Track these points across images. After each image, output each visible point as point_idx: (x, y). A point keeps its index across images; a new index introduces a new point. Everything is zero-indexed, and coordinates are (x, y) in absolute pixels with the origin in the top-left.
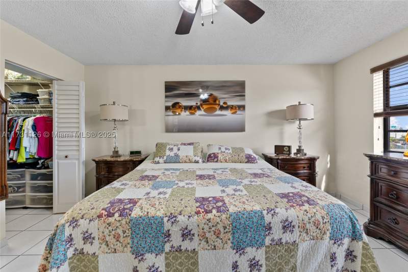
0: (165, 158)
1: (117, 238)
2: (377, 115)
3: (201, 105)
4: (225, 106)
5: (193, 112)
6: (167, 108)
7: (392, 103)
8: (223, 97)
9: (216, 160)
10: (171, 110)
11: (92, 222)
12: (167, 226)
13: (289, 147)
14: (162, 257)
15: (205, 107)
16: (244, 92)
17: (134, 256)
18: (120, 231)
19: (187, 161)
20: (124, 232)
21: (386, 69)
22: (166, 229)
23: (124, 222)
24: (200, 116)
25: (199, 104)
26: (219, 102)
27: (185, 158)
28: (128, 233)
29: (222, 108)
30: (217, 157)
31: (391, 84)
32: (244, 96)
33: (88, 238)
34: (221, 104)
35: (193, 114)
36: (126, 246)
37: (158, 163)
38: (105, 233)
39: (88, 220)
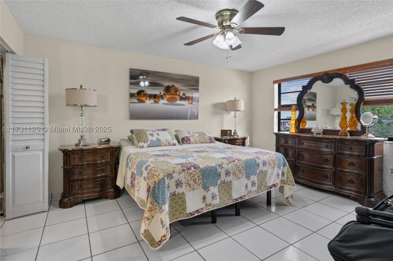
0: (149, 142)
1: (195, 181)
2: (275, 110)
3: (164, 94)
4: (184, 97)
5: (157, 100)
6: (132, 95)
7: (283, 103)
8: (183, 90)
9: (189, 142)
10: (136, 98)
11: (181, 174)
12: (219, 170)
13: (231, 131)
14: (217, 188)
15: (168, 96)
16: (198, 86)
17: (204, 190)
18: (196, 177)
19: (167, 144)
20: (199, 177)
21: (279, 83)
22: (219, 172)
23: (198, 171)
24: (163, 105)
25: (162, 94)
26: (179, 93)
27: (165, 142)
28: (201, 177)
29: (182, 99)
30: (190, 140)
31: (282, 92)
32: (198, 89)
33: (178, 184)
34: (181, 95)
35: (156, 102)
36: (199, 185)
37: (143, 147)
38: (189, 180)
39: (178, 174)
